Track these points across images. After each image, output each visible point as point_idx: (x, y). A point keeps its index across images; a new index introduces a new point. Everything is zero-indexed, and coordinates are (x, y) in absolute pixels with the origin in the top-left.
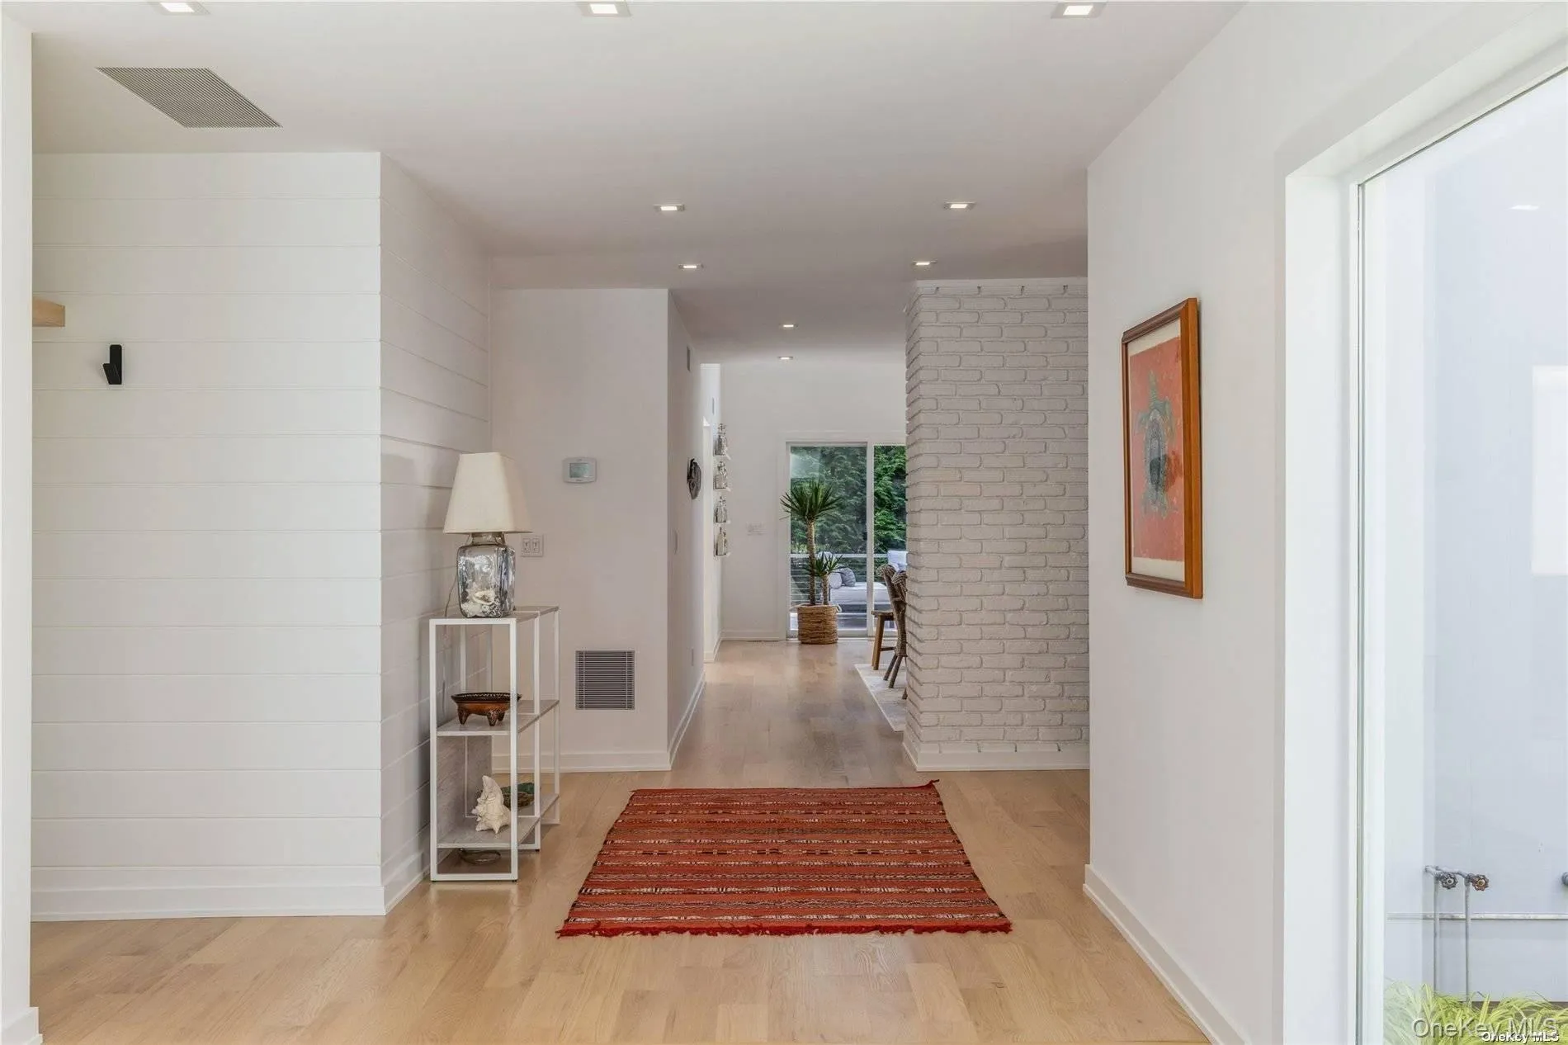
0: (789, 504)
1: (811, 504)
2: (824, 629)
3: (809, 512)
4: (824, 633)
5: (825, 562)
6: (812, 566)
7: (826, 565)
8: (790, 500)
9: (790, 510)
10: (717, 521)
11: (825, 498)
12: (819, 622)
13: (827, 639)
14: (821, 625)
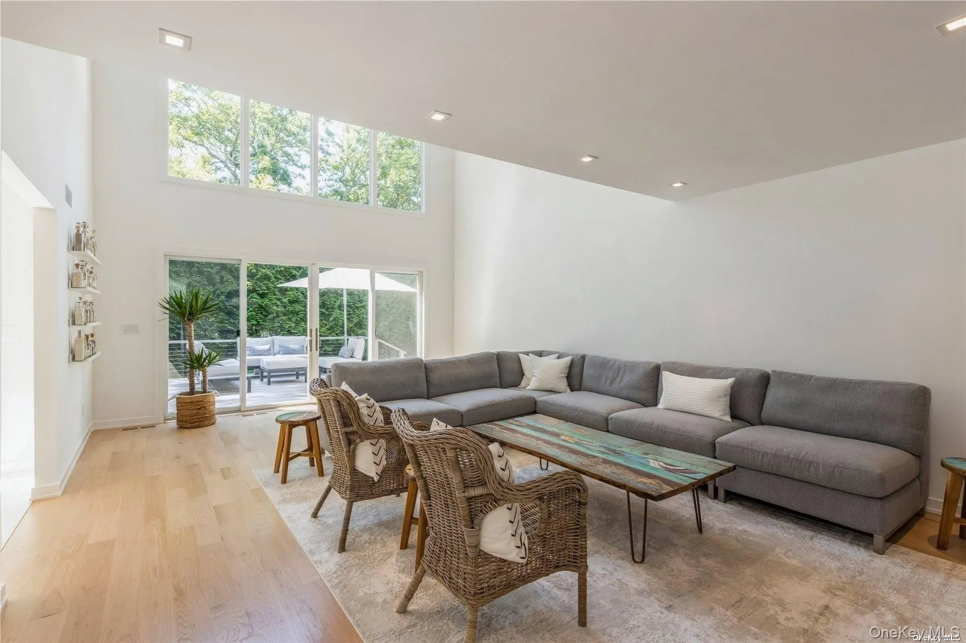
0: (167, 306)
1: (191, 307)
2: (204, 414)
3: (190, 314)
4: (203, 417)
5: (204, 356)
6: (191, 361)
7: (205, 359)
8: (168, 303)
9: (168, 312)
10: (74, 323)
11: (206, 302)
12: (200, 409)
13: (206, 423)
14: (201, 411)
